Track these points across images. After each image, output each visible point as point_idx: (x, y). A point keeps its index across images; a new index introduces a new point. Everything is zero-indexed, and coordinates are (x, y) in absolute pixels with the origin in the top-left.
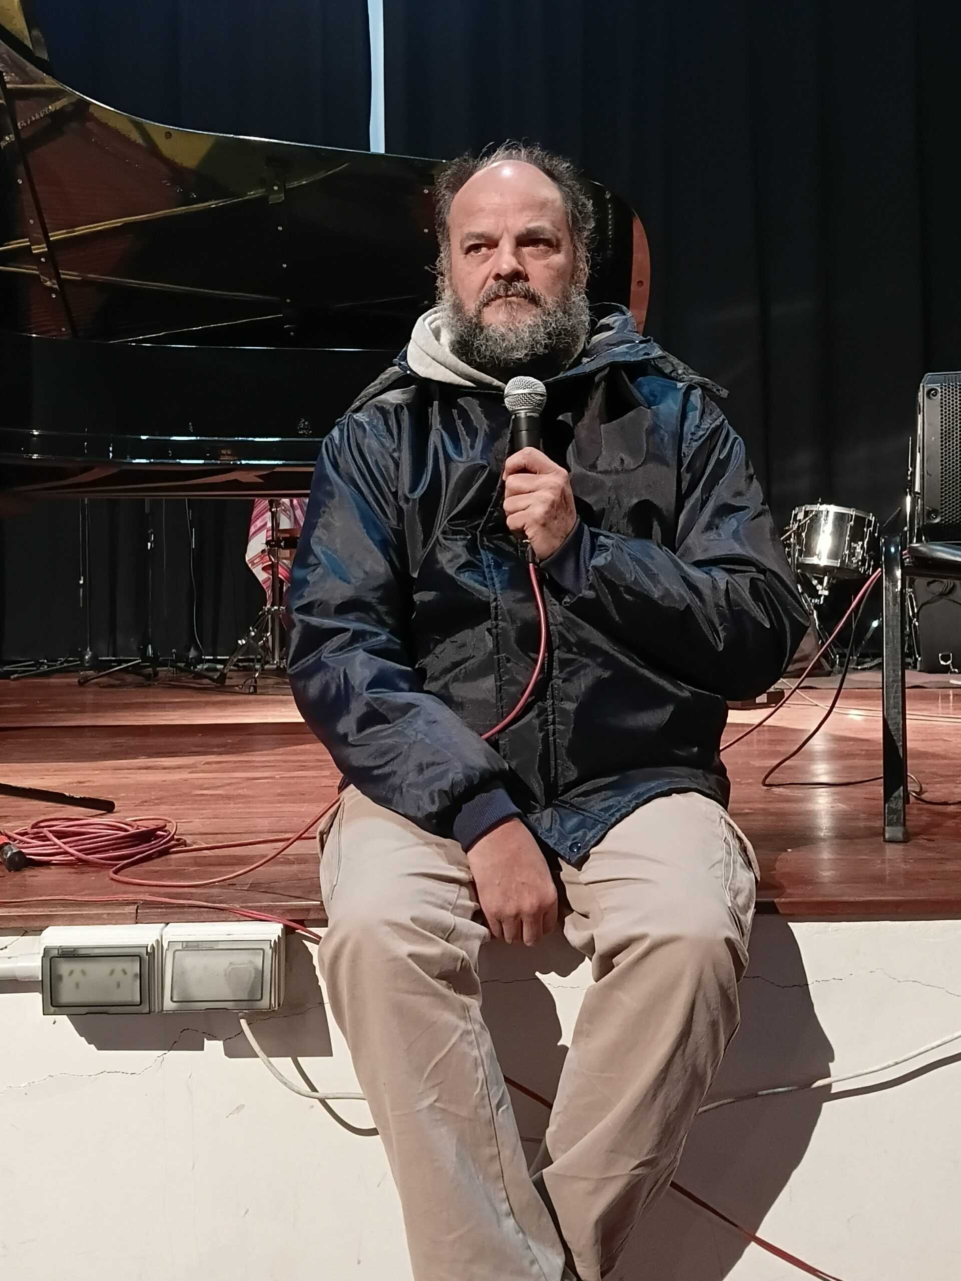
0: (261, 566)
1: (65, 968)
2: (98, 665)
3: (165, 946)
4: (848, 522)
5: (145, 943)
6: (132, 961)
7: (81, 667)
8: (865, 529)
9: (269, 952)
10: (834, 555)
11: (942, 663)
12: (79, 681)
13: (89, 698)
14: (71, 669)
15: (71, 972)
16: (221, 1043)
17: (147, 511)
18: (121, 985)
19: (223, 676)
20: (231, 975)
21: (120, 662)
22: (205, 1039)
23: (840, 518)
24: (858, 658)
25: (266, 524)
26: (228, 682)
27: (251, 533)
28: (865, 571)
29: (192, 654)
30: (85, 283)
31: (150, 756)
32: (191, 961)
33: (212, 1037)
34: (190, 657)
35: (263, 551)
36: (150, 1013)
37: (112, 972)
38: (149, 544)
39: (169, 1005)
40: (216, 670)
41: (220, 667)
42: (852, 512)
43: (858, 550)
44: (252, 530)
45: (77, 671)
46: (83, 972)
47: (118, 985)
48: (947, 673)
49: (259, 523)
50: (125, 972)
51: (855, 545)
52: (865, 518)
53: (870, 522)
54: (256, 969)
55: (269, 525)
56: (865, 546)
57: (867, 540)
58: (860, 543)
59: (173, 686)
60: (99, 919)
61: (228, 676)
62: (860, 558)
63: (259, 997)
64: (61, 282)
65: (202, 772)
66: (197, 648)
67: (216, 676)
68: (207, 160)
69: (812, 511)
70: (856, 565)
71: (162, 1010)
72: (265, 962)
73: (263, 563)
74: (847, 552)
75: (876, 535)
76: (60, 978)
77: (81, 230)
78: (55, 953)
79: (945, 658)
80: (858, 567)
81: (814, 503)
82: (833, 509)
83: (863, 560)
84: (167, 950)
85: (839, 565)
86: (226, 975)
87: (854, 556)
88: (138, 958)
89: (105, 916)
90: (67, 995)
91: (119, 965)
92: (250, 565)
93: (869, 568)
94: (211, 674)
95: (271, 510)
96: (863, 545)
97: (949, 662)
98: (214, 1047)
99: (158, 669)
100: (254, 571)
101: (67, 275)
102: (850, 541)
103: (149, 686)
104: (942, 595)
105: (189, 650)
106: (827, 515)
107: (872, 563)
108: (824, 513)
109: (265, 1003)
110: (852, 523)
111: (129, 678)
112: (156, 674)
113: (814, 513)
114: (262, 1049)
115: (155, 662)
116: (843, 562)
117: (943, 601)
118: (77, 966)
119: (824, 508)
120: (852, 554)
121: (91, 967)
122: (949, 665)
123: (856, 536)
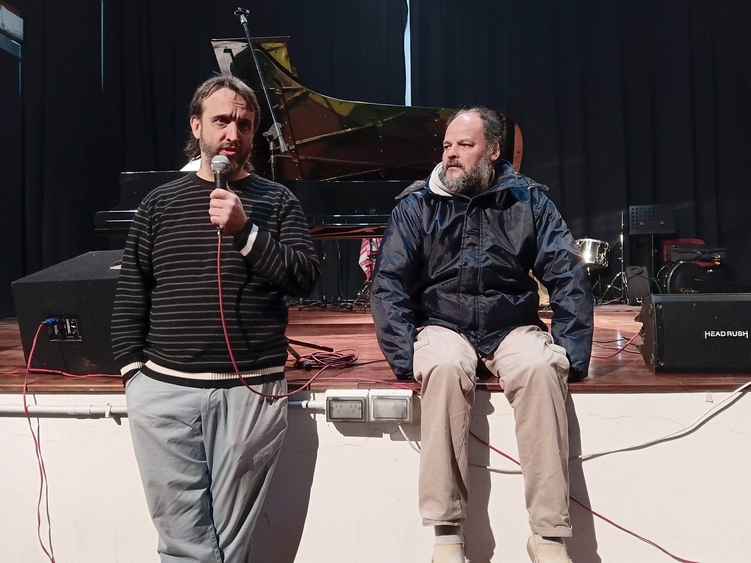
0: (365, 265)
1: (334, 404)
4: (598, 246)
5: (363, 396)
6: (358, 402)
8: (605, 248)
9: (409, 400)
10: (592, 259)
11: (638, 302)
13: (301, 315)
14: (295, 305)
15: (336, 406)
16: (389, 434)
17: (323, 245)
18: (355, 411)
21: (312, 302)
22: (383, 433)
23: (594, 244)
24: (602, 300)
25: (367, 249)
27: (361, 253)
28: (605, 265)
29: (339, 299)
30: (308, 160)
32: (381, 404)
33: (386, 432)
35: (367, 259)
36: (365, 422)
37: (351, 407)
39: (372, 419)
42: (599, 242)
43: (602, 257)
44: (361, 252)
46: (341, 406)
48: (640, 306)
49: (364, 249)
50: (355, 406)
52: (604, 244)
54: (404, 407)
55: (369, 249)
56: (605, 255)
59: (333, 310)
61: (353, 307)
62: (603, 260)
63: (406, 417)
64: (299, 160)
66: (341, 297)
67: (349, 307)
68: (352, 112)
70: (601, 263)
71: (369, 421)
72: (407, 404)
73: (366, 264)
74: (597, 258)
75: (609, 251)
76: (332, 408)
78: (331, 399)
81: (584, 238)
82: (592, 241)
84: (371, 399)
85: (594, 263)
86: (393, 408)
87: (600, 259)
88: (361, 401)
89: (347, 386)
90: (335, 415)
92: (360, 265)
94: (346, 306)
95: (370, 244)
97: (641, 301)
98: (386, 436)
100: (362, 267)
101: (301, 157)
102: (599, 253)
103: (325, 311)
104: (638, 274)
106: (589, 243)
111: (317, 308)
112: (326, 306)
113: (584, 242)
114: (407, 438)
115: (326, 302)
117: (638, 277)
118: (338, 404)
119: (587, 240)
121: (344, 404)
123: (601, 251)
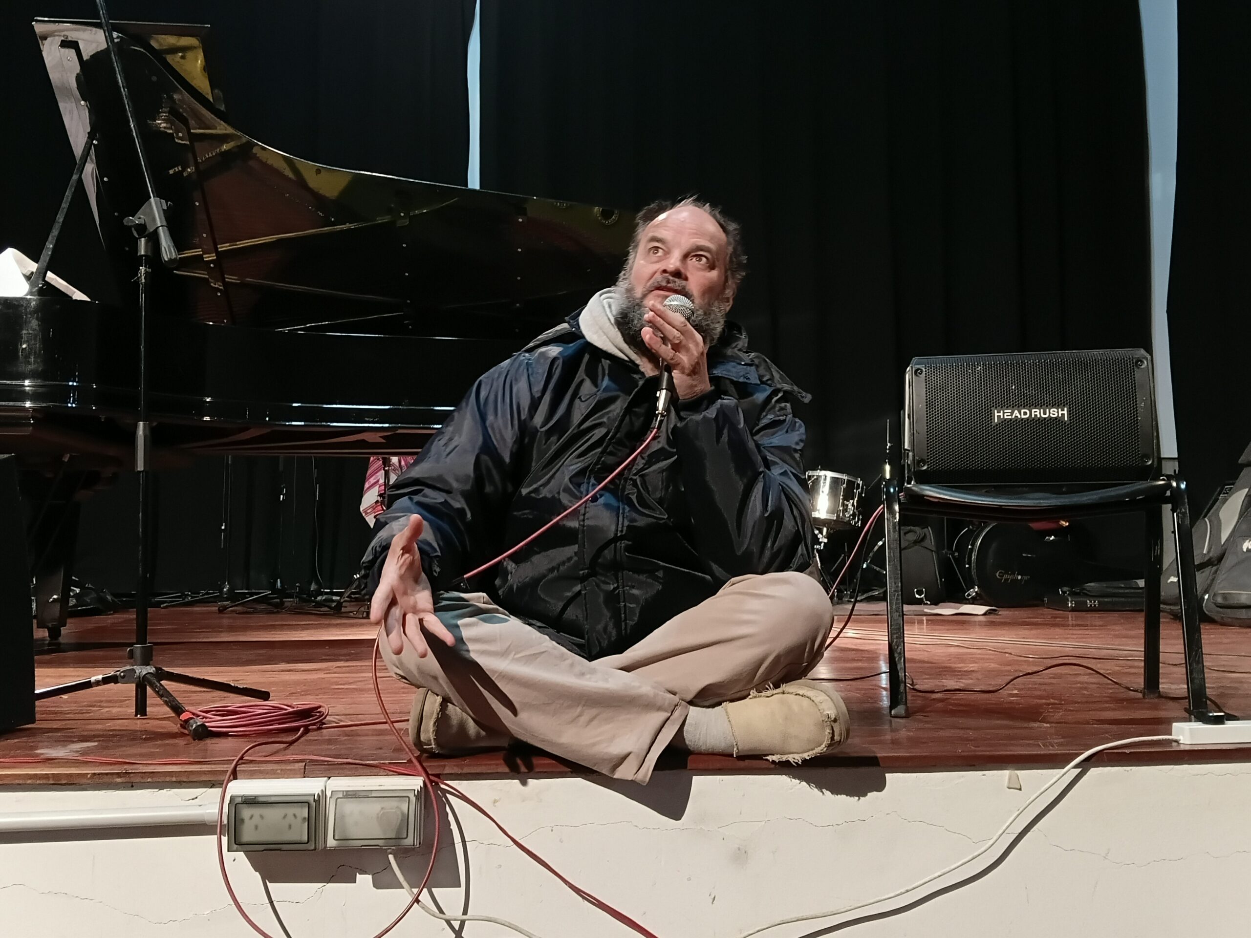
0: (373, 515)
1: (246, 812)
2: (233, 597)
3: (329, 794)
4: (842, 485)
5: (314, 792)
6: (302, 807)
7: (220, 598)
8: (855, 491)
9: (413, 799)
10: (831, 511)
11: (917, 596)
12: (219, 609)
13: (225, 622)
14: (212, 599)
15: (251, 817)
16: (370, 877)
17: (281, 468)
18: (293, 827)
19: (339, 604)
20: (382, 818)
21: (252, 594)
22: (357, 874)
23: (835, 482)
24: (851, 592)
25: (378, 481)
26: (343, 610)
27: (365, 489)
28: (855, 523)
29: (313, 587)
30: (243, 285)
31: (288, 662)
32: (351, 808)
33: (363, 872)
34: (312, 589)
35: (377, 502)
36: (315, 850)
37: (285, 816)
38: (282, 496)
39: (331, 843)
40: (333, 601)
41: (335, 598)
42: (845, 477)
43: (850, 506)
44: (367, 485)
45: (216, 602)
46: (262, 817)
47: (290, 827)
48: (921, 604)
49: (372, 480)
50: (295, 815)
51: (848, 503)
52: (855, 482)
53: (858, 485)
54: (403, 814)
55: (382, 481)
56: (855, 504)
57: (856, 499)
58: (851, 501)
59: (298, 612)
60: (275, 774)
61: (344, 604)
62: (852, 512)
63: (405, 836)
64: (225, 284)
65: (335, 673)
66: (318, 583)
67: (334, 605)
68: (347, 191)
69: (813, 476)
70: (848, 519)
71: (326, 847)
72: (410, 807)
73: (375, 513)
74: (841, 508)
75: (863, 495)
76: (242, 821)
77: (241, 244)
78: (239, 800)
79: (920, 593)
80: (849, 521)
81: (815, 469)
82: (830, 474)
83: (854, 515)
84: (330, 798)
85: (835, 518)
86: (378, 817)
87: (847, 512)
88: (307, 804)
89: (279, 771)
90: (248, 834)
91: (291, 811)
92: (364, 515)
93: (858, 521)
94: (328, 604)
95: (384, 469)
96: (853, 503)
97: (923, 596)
98: (364, 880)
99: (284, 600)
100: (367, 519)
101: (230, 279)
102: (844, 499)
103: (278, 612)
104: (916, 542)
105: (311, 584)
106: (825, 479)
107: (861, 517)
108: (823, 477)
109: (409, 841)
110: (845, 485)
111: (262, 607)
112: (282, 603)
113: (815, 477)
114: (406, 879)
115: (283, 593)
116: (838, 516)
117: (916, 547)
118: (256, 811)
119: (822, 473)
120: (845, 510)
121: (267, 812)
122: (922, 598)
123: (848, 496)
